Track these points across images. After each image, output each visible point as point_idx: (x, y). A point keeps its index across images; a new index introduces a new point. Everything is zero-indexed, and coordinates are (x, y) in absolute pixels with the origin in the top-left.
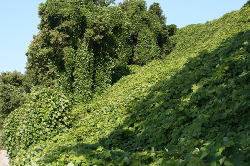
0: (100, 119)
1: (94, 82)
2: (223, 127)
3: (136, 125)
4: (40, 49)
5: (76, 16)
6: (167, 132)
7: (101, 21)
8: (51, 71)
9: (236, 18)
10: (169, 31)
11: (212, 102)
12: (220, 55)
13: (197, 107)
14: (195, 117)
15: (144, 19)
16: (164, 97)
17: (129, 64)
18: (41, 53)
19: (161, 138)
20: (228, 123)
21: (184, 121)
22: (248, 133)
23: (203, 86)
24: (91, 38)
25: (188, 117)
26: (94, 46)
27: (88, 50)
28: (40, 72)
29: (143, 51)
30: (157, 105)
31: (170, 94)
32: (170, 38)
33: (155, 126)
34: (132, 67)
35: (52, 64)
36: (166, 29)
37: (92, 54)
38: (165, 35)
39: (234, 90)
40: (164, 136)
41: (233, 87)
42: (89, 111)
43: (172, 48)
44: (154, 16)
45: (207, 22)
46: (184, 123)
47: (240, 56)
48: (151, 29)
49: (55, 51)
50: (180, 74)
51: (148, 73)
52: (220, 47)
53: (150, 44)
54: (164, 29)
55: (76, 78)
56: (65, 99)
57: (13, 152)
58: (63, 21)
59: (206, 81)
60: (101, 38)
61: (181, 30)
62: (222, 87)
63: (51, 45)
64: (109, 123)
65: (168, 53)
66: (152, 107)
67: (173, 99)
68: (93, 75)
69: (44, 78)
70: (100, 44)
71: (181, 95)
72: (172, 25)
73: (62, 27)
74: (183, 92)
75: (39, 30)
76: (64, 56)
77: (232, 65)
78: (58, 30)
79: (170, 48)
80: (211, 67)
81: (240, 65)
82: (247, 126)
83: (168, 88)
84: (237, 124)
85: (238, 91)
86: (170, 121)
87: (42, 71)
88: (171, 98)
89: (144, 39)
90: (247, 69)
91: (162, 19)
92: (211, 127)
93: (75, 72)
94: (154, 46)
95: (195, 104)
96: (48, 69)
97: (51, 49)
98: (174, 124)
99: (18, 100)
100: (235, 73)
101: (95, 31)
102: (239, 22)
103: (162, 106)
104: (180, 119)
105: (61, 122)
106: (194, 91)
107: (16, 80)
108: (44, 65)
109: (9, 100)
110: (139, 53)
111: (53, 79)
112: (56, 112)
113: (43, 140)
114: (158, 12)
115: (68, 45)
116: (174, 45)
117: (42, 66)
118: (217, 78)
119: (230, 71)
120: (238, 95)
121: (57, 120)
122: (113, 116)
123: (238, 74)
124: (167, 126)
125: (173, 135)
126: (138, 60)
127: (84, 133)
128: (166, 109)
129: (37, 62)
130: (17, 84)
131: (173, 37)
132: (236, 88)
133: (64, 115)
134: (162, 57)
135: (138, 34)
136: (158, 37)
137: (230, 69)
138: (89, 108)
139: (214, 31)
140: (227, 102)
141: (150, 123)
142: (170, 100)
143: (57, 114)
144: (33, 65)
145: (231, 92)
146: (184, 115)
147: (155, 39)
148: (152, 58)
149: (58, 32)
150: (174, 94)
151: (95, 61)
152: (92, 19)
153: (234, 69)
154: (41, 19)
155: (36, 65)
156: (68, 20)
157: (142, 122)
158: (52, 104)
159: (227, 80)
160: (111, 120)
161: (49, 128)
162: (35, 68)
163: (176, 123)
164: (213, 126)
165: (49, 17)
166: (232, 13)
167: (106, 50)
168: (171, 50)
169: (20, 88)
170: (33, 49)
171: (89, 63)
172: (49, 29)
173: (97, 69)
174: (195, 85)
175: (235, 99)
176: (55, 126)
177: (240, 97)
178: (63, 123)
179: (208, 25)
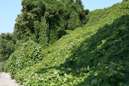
0: (56, 56)
1: (49, 38)
2: (117, 58)
3: (76, 58)
4: (22, 22)
5: (41, 6)
6: (92, 61)
7: (53, 8)
8: (28, 33)
9: (119, 6)
10: (85, 13)
11: (112, 48)
12: (114, 27)
13: (105, 50)
14: (104, 54)
15: (73, 7)
16: (89, 46)
17: (66, 29)
18: (23, 24)
19: (89, 64)
20: (119, 57)
21: (99, 56)
22: (128, 60)
23: (107, 41)
24: (48, 16)
25: (101, 54)
26: (49, 20)
27: (46, 22)
28: (22, 33)
29: (72, 23)
30: (86, 49)
31: (91, 44)
32: (86, 16)
33: (86, 58)
34: (67, 31)
35: (28, 29)
36: (84, 12)
37: (48, 24)
38: (84, 15)
39: (122, 43)
40: (90, 62)
41: (121, 41)
42: (49, 53)
43: (87, 21)
44: (78, 5)
45: (105, 8)
46: (99, 57)
47: (123, 27)
48: (76, 12)
49: (30, 23)
50: (95, 35)
51: (76, 34)
52: (114, 23)
53: (76, 19)
54: (83, 12)
55: (40, 36)
56: (39, 46)
57: (14, 72)
58: (34, 8)
59: (108, 38)
60: (52, 16)
61: (92, 12)
62: (116, 41)
63: (28, 19)
64: (61, 58)
65: (85, 24)
66: (83, 50)
67: (93, 46)
68: (49, 35)
69: (24, 36)
70: (52, 19)
71: (97, 44)
72: (87, 10)
73: (33, 11)
74: (98, 43)
75: (22, 12)
76: (34, 25)
77: (120, 31)
78: (31, 12)
79: (86, 21)
80: (110, 32)
81: (124, 31)
82: (127, 58)
83: (90, 41)
84: (123, 57)
85: (123, 43)
86: (93, 56)
87: (23, 33)
88: (92, 46)
89: (73, 17)
90: (127, 33)
91: (82, 7)
92: (112, 58)
93: (40, 33)
94: (78, 20)
95: (104, 48)
96: (26, 32)
97: (27, 22)
98: (95, 57)
99: (10, 47)
100: (121, 35)
101: (49, 13)
102: (121, 9)
103: (88, 50)
104: (98, 55)
105: (37, 58)
106: (103, 43)
107: (9, 37)
108: (24, 30)
109: (6, 47)
110: (70, 24)
111: (29, 37)
112: (35, 53)
113: (29, 66)
114: (80, 3)
115: (36, 20)
116: (88, 20)
117: (23, 30)
118: (114, 37)
119: (119, 34)
120: (123, 45)
121: (35, 56)
122: (62, 54)
123: (123, 35)
124: (92, 58)
125: (95, 62)
126: (70, 27)
127: (49, 63)
128: (90, 51)
129: (20, 28)
130: (9, 39)
131: (87, 16)
132: (122, 42)
133: (39, 54)
134: (82, 26)
135: (70, 14)
136: (80, 16)
137: (119, 33)
138: (49, 51)
139: (108, 13)
140: (118, 48)
141: (83, 57)
142: (92, 47)
143: (35, 54)
144: (18, 30)
145: (120, 43)
146: (99, 53)
147: (79, 17)
148: (77, 26)
149: (31, 13)
150: (93, 44)
151: (49, 28)
152: (48, 7)
153: (121, 33)
154: (22, 7)
155: (20, 30)
156: (36, 8)
157: (79, 57)
158: (33, 49)
159: (118, 38)
160: (62, 57)
161: (32, 60)
162: (19, 31)
163: (96, 57)
164: (113, 58)
165: (27, 6)
166: (117, 4)
167: (55, 22)
168: (86, 22)
169: (11, 41)
170: (19, 22)
171: (47, 29)
172: (27, 12)
173: (50, 32)
174: (103, 40)
175: (122, 46)
176: (34, 59)
177: (124, 45)
178: (38, 58)
179: (105, 10)
